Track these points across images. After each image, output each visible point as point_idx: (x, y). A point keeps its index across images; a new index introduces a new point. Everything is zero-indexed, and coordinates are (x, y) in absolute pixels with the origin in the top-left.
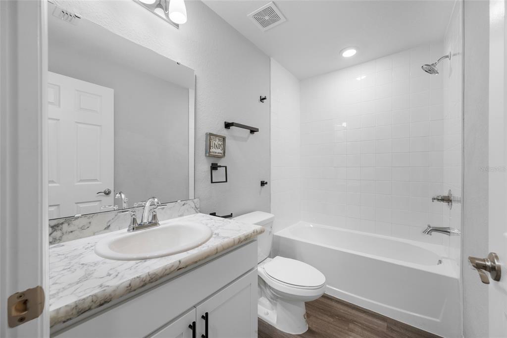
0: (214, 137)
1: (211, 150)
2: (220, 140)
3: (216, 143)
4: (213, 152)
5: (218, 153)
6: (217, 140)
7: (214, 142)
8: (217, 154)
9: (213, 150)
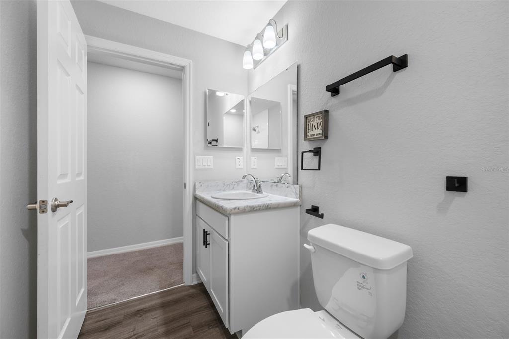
0: (312, 117)
1: (308, 134)
2: (318, 118)
3: (314, 123)
4: (311, 135)
5: (317, 135)
6: (316, 119)
7: (311, 123)
8: (315, 136)
9: (310, 133)
